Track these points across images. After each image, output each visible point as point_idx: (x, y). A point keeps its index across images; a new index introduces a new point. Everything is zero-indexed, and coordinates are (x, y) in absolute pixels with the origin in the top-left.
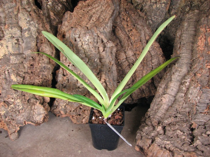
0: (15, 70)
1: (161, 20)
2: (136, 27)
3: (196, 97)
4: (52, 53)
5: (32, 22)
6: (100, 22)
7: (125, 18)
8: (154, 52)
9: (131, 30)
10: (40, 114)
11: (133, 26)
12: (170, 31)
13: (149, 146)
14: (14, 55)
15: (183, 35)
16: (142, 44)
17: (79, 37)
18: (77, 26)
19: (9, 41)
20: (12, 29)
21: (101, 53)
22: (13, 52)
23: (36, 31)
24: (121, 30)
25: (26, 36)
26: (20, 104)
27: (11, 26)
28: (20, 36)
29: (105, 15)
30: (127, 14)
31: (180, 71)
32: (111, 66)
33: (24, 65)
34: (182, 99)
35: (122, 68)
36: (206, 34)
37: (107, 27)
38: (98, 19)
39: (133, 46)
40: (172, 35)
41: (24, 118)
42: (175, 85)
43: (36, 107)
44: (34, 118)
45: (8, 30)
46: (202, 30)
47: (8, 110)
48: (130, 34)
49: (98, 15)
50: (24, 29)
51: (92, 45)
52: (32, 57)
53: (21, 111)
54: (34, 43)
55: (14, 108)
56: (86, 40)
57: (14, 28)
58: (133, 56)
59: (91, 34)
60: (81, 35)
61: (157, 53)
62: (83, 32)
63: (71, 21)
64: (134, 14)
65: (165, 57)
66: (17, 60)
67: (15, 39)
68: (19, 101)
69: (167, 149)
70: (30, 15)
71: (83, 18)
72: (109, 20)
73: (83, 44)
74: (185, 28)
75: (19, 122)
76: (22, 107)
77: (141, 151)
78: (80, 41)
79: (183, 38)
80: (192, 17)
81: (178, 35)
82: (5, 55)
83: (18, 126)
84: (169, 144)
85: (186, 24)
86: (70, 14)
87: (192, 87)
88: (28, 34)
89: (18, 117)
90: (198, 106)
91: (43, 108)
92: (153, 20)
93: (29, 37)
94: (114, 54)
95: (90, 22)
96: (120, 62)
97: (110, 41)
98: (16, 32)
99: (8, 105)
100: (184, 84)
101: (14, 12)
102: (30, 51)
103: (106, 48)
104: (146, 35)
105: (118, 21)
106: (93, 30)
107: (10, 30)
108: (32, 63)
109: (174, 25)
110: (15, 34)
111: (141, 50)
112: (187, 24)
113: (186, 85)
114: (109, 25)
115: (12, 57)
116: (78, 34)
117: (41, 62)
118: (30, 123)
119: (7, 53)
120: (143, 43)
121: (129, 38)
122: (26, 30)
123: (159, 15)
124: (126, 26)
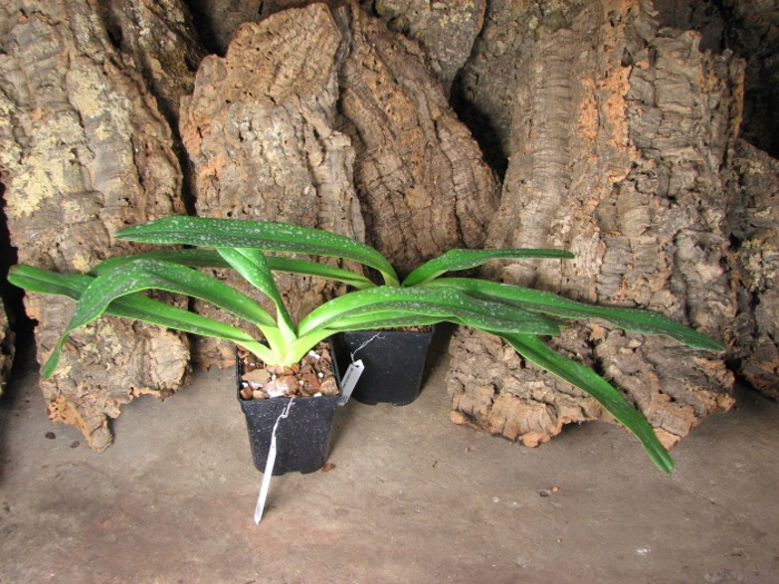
0: (83, 241)
1: (465, 60)
2: (404, 85)
3: (593, 260)
4: (176, 181)
5: (113, 95)
6: (308, 81)
7: (371, 63)
8: (456, 153)
9: (389, 96)
10: (173, 362)
11: (394, 84)
12: (488, 89)
13: (489, 402)
14: (72, 196)
15: (536, 99)
16: (424, 132)
17: (250, 129)
18: (243, 96)
19: (51, 157)
20: (57, 119)
21: (315, 170)
22: (68, 190)
23: (127, 120)
24: (360, 97)
25: (101, 139)
26: (115, 339)
27: (53, 111)
28: (83, 139)
29: (317, 59)
30: (374, 51)
31: (541, 198)
32: (348, 203)
33: (103, 225)
34: (556, 271)
35: (371, 208)
36: (598, 94)
37: (325, 94)
38: (301, 73)
39: (400, 140)
40: (494, 98)
41: (129, 378)
42: (531, 237)
43: (154, 345)
44: (154, 376)
45: (47, 124)
46: (588, 84)
47: (79, 360)
48: (387, 108)
49: (298, 59)
50: (92, 117)
51: (291, 148)
52: (127, 199)
53: (118, 360)
54: (127, 156)
55: (95, 354)
56: (275, 135)
57: (65, 118)
58: (400, 168)
59: (285, 116)
60: (255, 124)
61: (465, 155)
62: (263, 112)
63: (224, 83)
64: (392, 47)
65: (489, 164)
66: (82, 210)
67: (69, 150)
68: (108, 330)
69: (539, 401)
70: (105, 73)
71: (258, 71)
72: (330, 71)
73: (266, 146)
74: (539, 79)
75: (117, 391)
76: (120, 346)
77: (469, 422)
78: (256, 138)
79: (537, 108)
80: (554, 48)
81: (520, 99)
82: (45, 200)
83: (116, 403)
84: (540, 389)
85: (539, 69)
86: (219, 63)
87: (579, 237)
88: (105, 131)
89: (112, 378)
90: (601, 283)
91: (179, 342)
92: (444, 60)
93: (112, 140)
94: (351, 170)
95: (277, 82)
96: (363, 190)
97: (336, 133)
98: (70, 129)
99: (76, 348)
100: (555, 231)
101: (58, 67)
102: (119, 180)
103: (328, 154)
104: (432, 105)
105: (350, 71)
106: (289, 106)
107: (52, 122)
108: (129, 215)
109: (498, 70)
110: (68, 134)
111: (422, 149)
112: (542, 68)
113: (563, 232)
114: (330, 86)
115: (67, 205)
116: (247, 118)
117: (153, 210)
118: (146, 391)
119: (50, 194)
120: (426, 128)
121: (385, 118)
122: (98, 120)
123: (459, 45)
124: (373, 86)
